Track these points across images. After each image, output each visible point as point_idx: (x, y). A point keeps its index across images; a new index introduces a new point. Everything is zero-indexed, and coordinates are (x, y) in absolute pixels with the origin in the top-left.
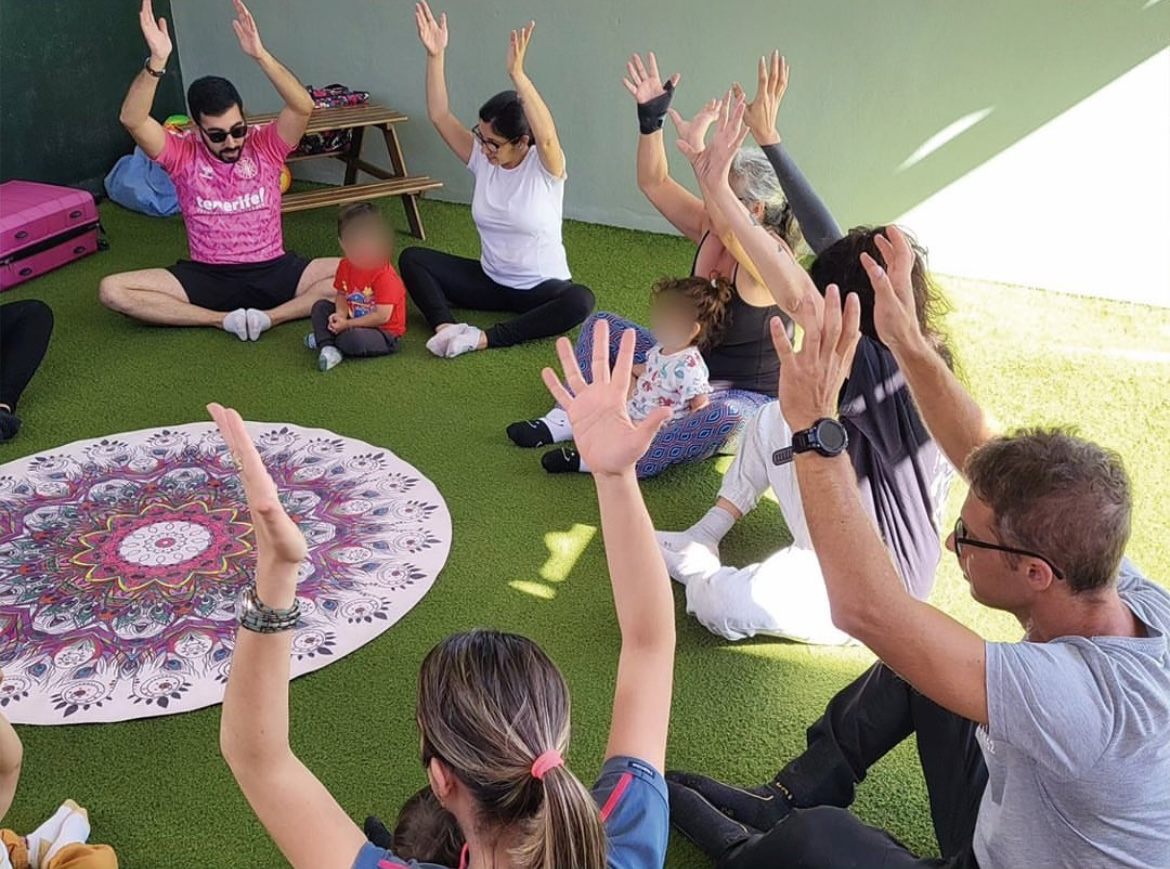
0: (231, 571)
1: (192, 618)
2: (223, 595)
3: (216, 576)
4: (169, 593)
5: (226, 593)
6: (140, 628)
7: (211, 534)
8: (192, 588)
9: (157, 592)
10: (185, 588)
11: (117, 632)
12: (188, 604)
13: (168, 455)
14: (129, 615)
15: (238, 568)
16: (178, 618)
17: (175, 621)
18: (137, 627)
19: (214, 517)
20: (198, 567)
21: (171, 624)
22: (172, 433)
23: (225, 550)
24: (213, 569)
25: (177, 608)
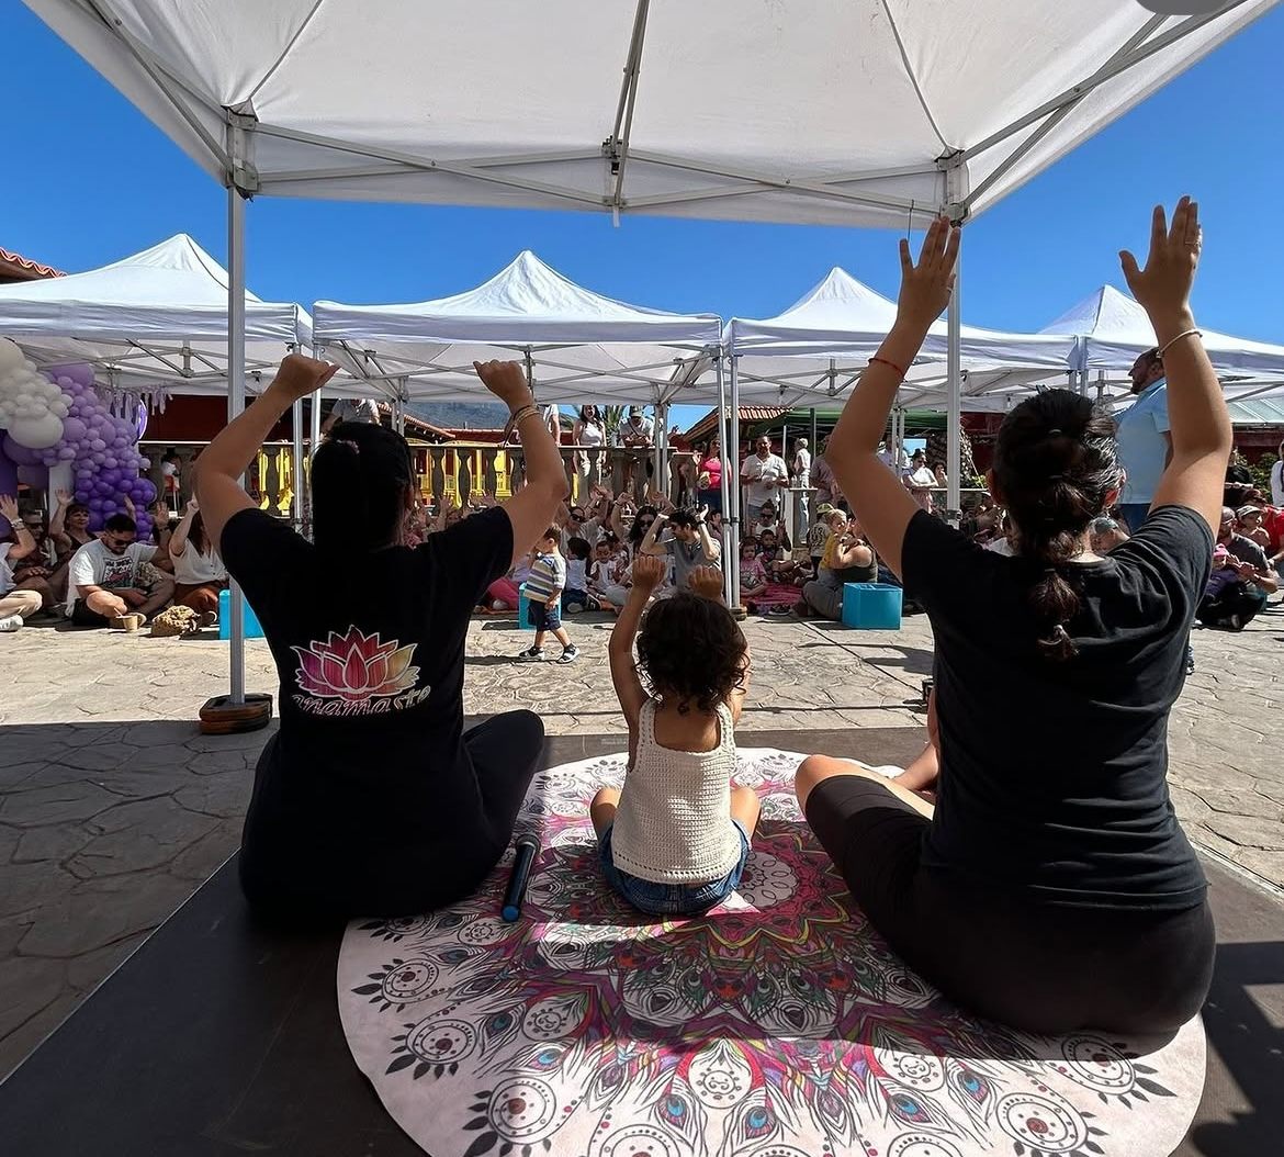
0: (813, 945)
1: (735, 1013)
2: (791, 983)
3: (789, 946)
4: (718, 952)
5: (796, 983)
6: (658, 1003)
7: (798, 881)
8: (751, 955)
9: (703, 945)
10: (741, 953)
11: (626, 996)
12: (737, 986)
13: (776, 778)
14: (654, 972)
15: (823, 945)
16: (715, 1004)
17: (709, 1009)
18: (655, 997)
19: (807, 859)
20: (769, 922)
21: (703, 1013)
22: (787, 758)
23: (812, 909)
24: (786, 934)
25: (720, 984)
